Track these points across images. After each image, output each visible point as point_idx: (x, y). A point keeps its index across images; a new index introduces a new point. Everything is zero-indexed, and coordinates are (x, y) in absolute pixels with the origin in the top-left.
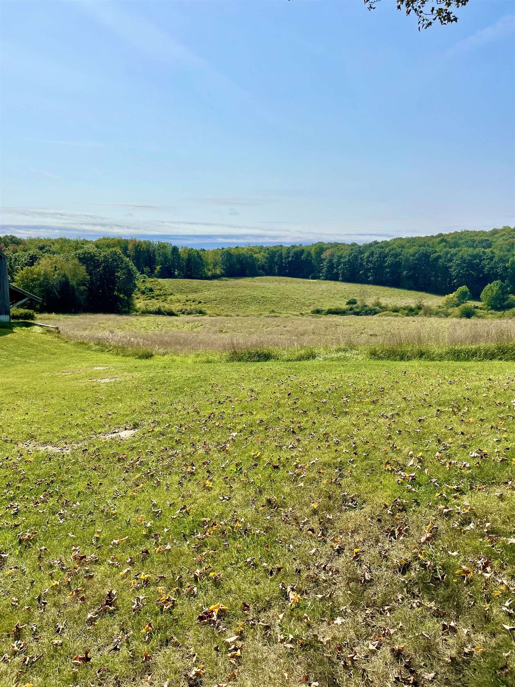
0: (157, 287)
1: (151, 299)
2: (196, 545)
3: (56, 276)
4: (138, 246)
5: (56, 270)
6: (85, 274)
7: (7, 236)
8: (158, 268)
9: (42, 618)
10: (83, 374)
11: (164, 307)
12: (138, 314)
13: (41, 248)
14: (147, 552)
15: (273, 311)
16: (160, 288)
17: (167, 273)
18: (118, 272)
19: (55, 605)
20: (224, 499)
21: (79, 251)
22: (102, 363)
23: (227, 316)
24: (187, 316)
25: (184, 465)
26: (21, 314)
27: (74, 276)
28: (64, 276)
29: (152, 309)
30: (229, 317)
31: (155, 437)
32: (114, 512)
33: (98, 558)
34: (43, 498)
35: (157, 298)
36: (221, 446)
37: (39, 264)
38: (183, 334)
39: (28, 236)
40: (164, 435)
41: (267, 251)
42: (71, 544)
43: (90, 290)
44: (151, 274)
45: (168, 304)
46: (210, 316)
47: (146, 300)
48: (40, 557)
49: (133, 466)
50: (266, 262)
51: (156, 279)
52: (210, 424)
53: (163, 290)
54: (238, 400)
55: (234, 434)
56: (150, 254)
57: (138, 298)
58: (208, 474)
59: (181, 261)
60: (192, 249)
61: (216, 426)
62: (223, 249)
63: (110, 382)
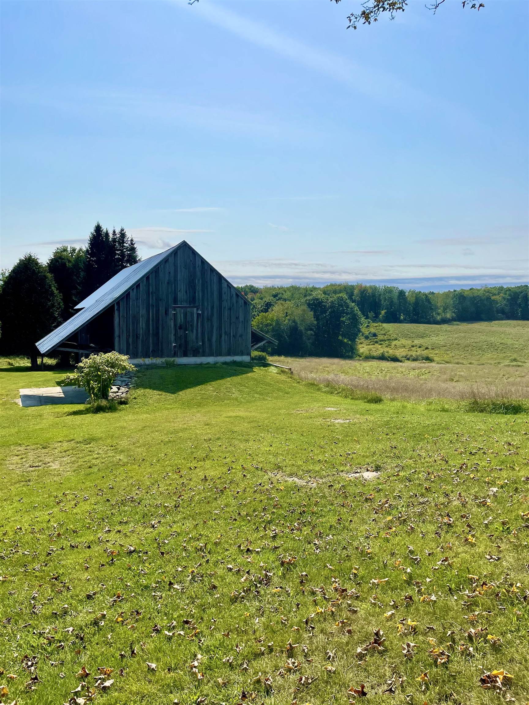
0: (381, 332)
1: (374, 344)
2: (465, 602)
3: (287, 321)
4: (364, 291)
5: (287, 316)
6: (313, 319)
7: (247, 286)
8: (383, 312)
9: (311, 643)
10: (317, 413)
11: (388, 352)
12: (361, 358)
13: (275, 296)
14: (410, 598)
15: (515, 360)
16: (384, 332)
17: (392, 318)
18: (343, 317)
19: (322, 631)
20: (492, 558)
21: (308, 298)
22: (333, 404)
23: (458, 363)
24: (413, 363)
25: (439, 515)
26: (256, 356)
27: (303, 320)
28: (294, 321)
29: (375, 354)
30: (461, 365)
31: (401, 481)
32: (369, 551)
33: (359, 594)
34: (297, 525)
35: (380, 343)
36: (480, 501)
37: (273, 310)
38: (409, 381)
39: (264, 285)
40: (410, 481)
41: (508, 292)
42: (330, 575)
43: (316, 335)
44: (376, 319)
45: (392, 349)
46: (438, 363)
47: (369, 345)
48: (302, 582)
49: (382, 508)
50: (506, 305)
51: (381, 324)
52: (463, 474)
53: (388, 335)
54: (492, 453)
55: (495, 489)
56: (376, 299)
57: (361, 343)
58: (469, 529)
59: (408, 304)
60: (420, 292)
61: (471, 478)
62: (455, 291)
63: (345, 423)
